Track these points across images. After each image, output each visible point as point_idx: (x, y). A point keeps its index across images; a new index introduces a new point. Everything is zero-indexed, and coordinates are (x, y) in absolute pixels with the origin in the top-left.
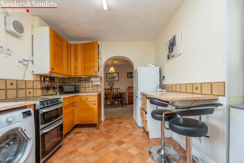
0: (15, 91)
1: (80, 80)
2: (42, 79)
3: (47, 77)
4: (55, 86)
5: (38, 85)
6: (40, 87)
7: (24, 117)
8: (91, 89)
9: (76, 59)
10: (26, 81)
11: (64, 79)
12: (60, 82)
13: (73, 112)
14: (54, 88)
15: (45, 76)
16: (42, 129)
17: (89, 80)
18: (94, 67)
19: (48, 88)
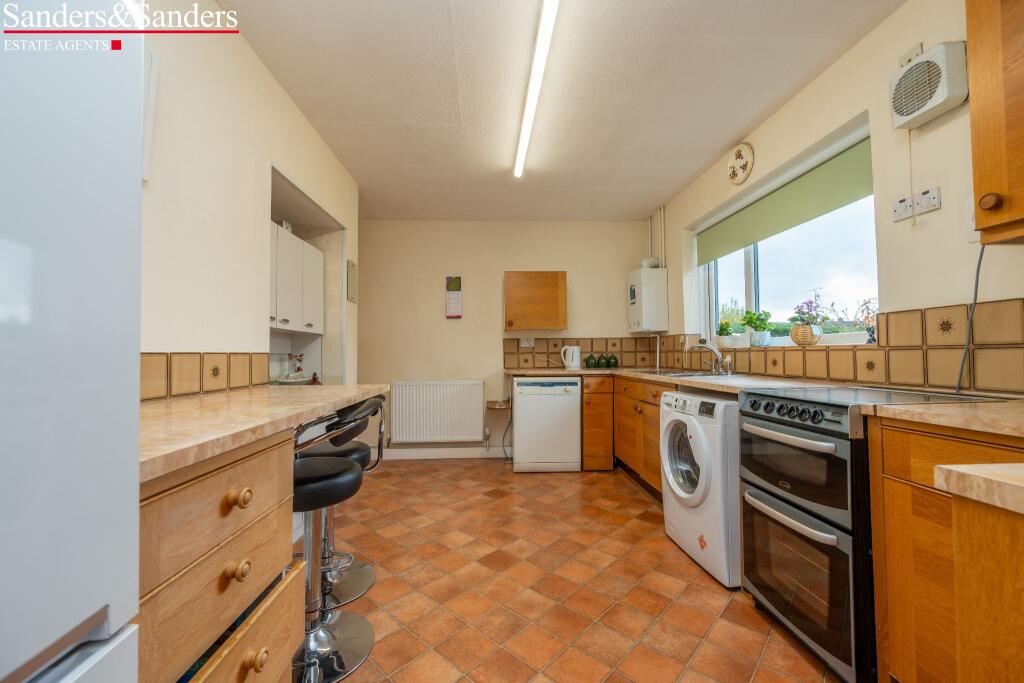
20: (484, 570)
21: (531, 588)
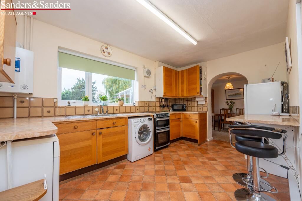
0: (148, 107)
1: (187, 100)
2: (160, 100)
3: (163, 98)
4: (169, 105)
5: (158, 104)
6: (159, 105)
7: (149, 120)
8: (196, 108)
9: (183, 83)
10: (152, 102)
11: (175, 99)
12: (173, 101)
13: (179, 126)
14: (168, 106)
15: (162, 98)
16: (157, 130)
17: (195, 100)
18: (196, 88)
19: (164, 106)
20: (192, 179)
21: (186, 170)
